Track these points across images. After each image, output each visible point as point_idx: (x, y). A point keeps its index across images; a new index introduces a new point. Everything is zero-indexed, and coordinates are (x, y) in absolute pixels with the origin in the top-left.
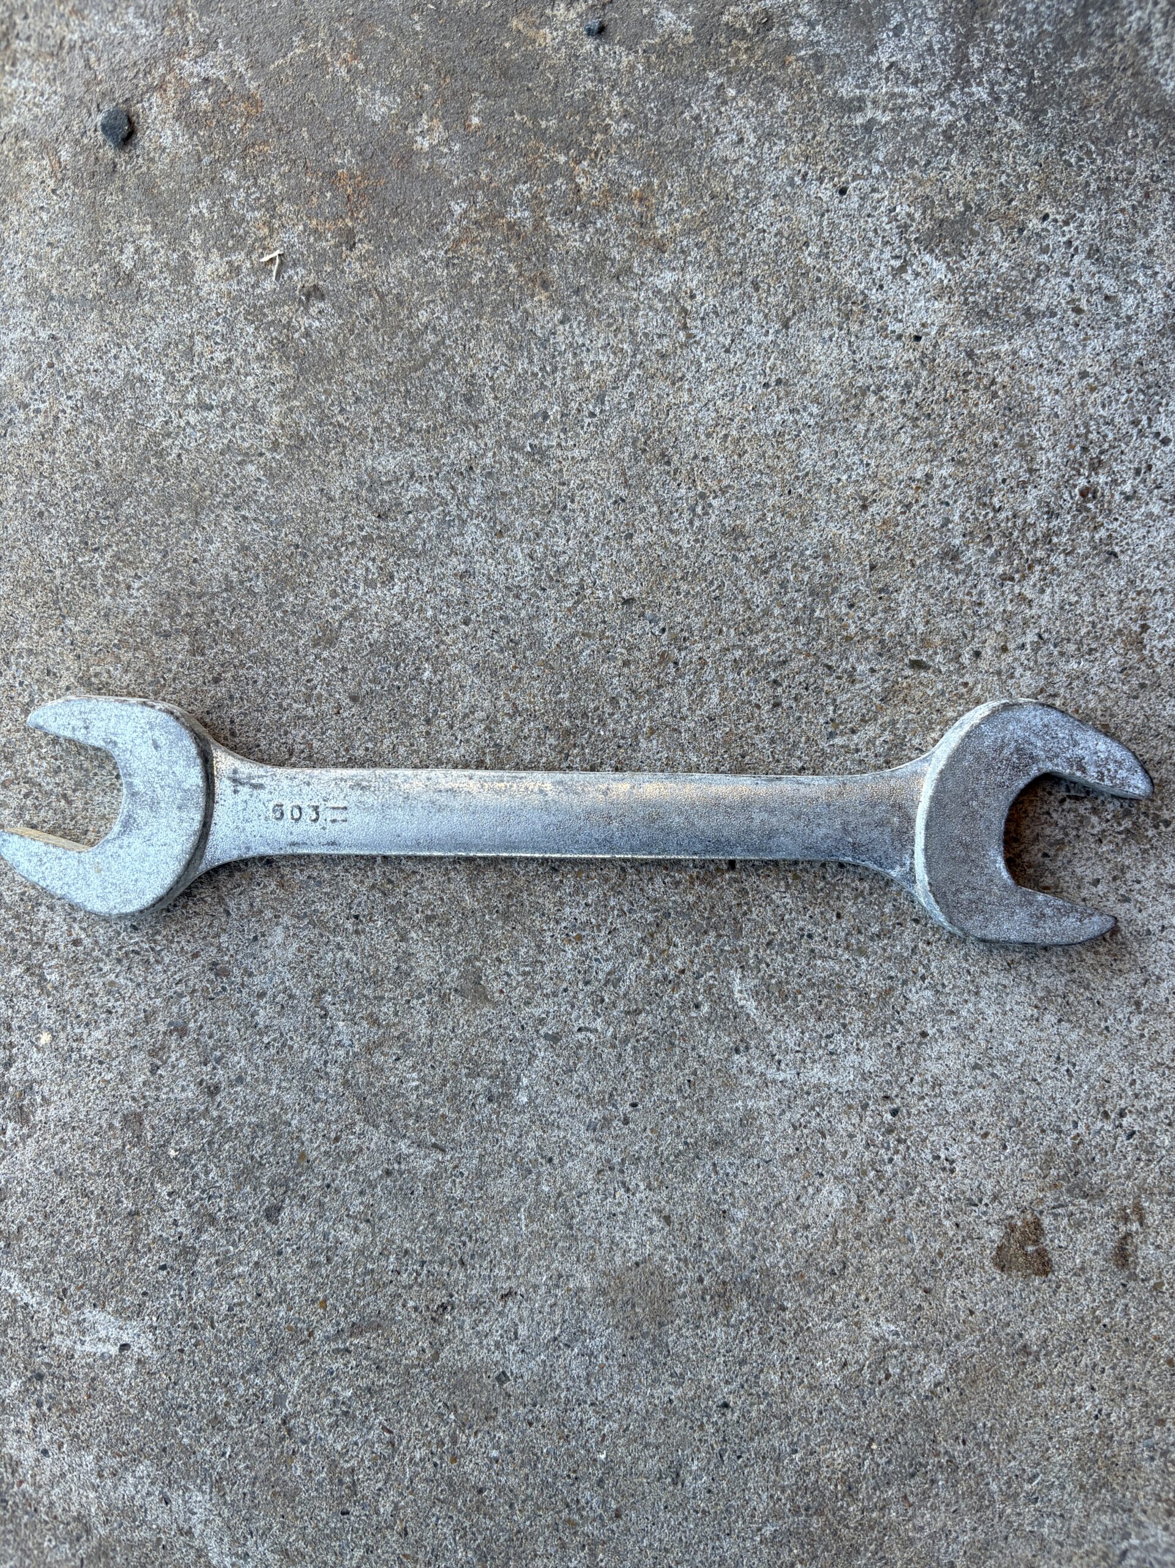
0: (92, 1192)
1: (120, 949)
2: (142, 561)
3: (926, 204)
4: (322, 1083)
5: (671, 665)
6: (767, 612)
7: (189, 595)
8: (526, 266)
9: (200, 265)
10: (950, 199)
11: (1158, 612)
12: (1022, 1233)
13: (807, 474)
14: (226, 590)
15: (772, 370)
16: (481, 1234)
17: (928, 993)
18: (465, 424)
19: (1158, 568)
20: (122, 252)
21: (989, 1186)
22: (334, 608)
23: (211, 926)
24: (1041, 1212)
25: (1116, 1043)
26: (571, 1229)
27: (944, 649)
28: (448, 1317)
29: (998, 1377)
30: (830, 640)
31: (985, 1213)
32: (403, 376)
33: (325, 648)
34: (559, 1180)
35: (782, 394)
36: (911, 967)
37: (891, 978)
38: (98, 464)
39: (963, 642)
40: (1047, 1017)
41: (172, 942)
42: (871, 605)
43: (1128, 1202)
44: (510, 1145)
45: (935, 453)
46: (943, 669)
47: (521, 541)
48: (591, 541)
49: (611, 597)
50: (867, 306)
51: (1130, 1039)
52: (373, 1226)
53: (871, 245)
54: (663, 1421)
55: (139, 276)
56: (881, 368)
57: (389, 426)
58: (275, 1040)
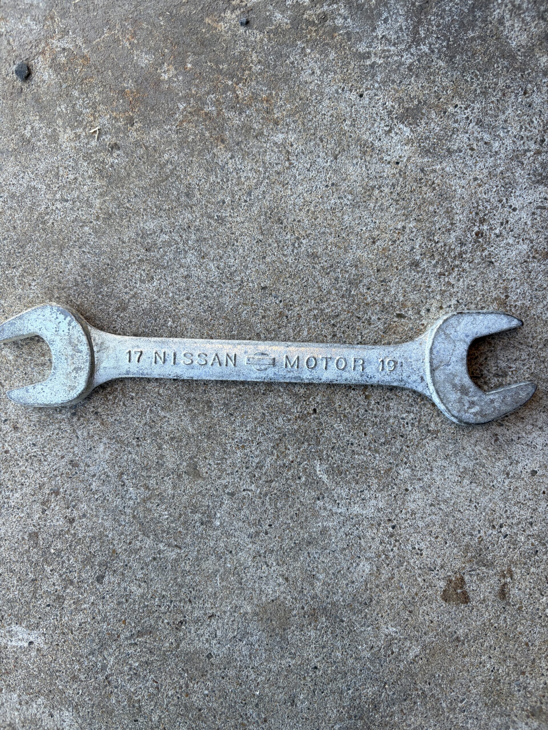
0: (15, 570)
1: (27, 455)
2: (36, 273)
3: (400, 101)
4: (123, 517)
5: (285, 317)
6: (329, 292)
7: (58, 288)
8: (214, 132)
9: (61, 135)
10: (411, 99)
11: (513, 290)
12: (455, 584)
13: (347, 228)
14: (75, 286)
15: (329, 179)
16: (199, 587)
17: (408, 470)
18: (186, 206)
19: (512, 269)
20: (25, 129)
21: (439, 561)
22: (126, 293)
23: (70, 443)
24: (464, 574)
25: (498, 493)
26: (241, 584)
27: (413, 309)
28: (183, 627)
29: (445, 653)
30: (359, 305)
31: (437, 574)
32: (157, 184)
33: (121, 312)
34: (235, 562)
35: (334, 190)
36: (400, 458)
37: (390, 463)
38: (14, 227)
39: (421, 305)
40: (465, 481)
41: (52, 451)
42: (378, 288)
43: (505, 568)
44: (212, 545)
45: (407, 216)
46: (412, 318)
47: (213, 260)
48: (246, 260)
49: (256, 286)
50: (373, 149)
51: (505, 491)
52: (148, 584)
53: (375, 120)
54: (286, 676)
55: (33, 140)
56: (381, 177)
57: (151, 208)
58: (100, 497)
